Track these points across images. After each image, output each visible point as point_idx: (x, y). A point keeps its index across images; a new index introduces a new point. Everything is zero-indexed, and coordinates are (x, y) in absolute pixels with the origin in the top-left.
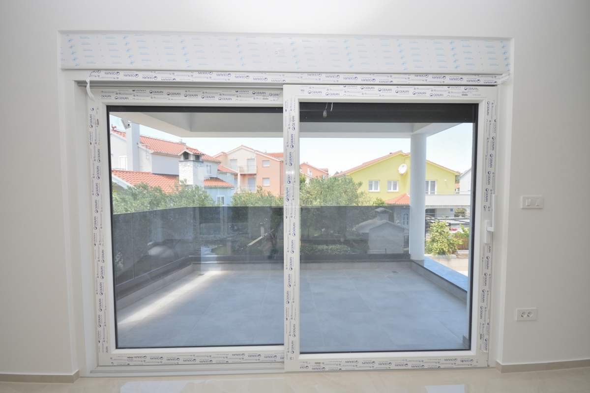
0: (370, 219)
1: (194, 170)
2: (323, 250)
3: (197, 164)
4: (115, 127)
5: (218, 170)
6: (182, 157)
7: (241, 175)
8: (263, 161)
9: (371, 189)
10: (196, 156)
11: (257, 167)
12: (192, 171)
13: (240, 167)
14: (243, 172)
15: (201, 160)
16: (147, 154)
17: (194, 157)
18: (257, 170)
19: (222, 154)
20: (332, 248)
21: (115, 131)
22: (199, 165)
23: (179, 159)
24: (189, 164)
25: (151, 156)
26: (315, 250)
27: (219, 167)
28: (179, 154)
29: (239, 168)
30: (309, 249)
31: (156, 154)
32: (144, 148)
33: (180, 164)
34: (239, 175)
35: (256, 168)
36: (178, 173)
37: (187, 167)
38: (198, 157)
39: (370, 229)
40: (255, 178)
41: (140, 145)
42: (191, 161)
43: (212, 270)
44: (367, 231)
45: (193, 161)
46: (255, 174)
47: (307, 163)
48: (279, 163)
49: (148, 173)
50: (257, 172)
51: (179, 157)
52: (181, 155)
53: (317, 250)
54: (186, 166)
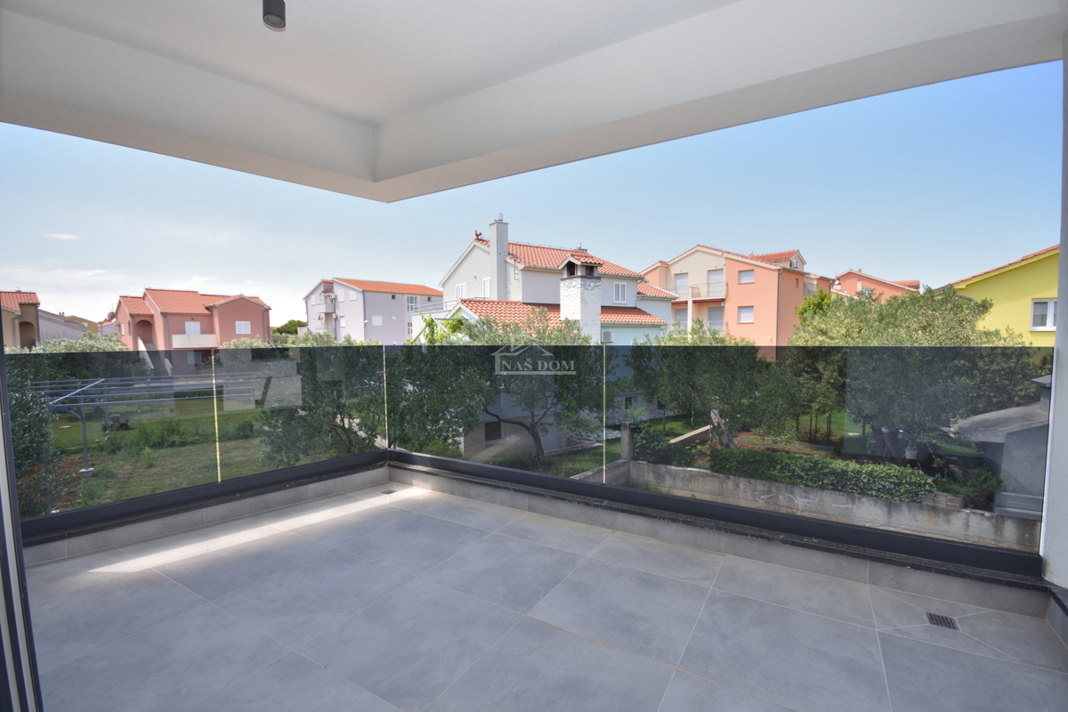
0: (1018, 405)
1: (582, 293)
2: (844, 472)
3: (588, 282)
4: (481, 234)
5: (639, 293)
6: (565, 272)
7: (694, 302)
8: (740, 272)
9: (1043, 323)
10: (587, 267)
11: (727, 285)
12: (579, 296)
13: (693, 288)
14: (699, 295)
15: (595, 275)
16: (516, 272)
17: (584, 270)
18: (727, 291)
19: (659, 265)
20: (871, 472)
21: (480, 240)
22: (592, 284)
23: (560, 277)
24: (574, 284)
25: (520, 273)
26: (822, 468)
27: (641, 287)
28: (561, 267)
29: (690, 289)
30: (807, 465)
31: (527, 270)
32: (512, 261)
33: (562, 284)
34: (690, 305)
35: (724, 288)
36: (559, 300)
37: (572, 289)
38: (590, 269)
39: (1010, 435)
40: (722, 309)
41: (508, 260)
42: (578, 277)
43: (417, 486)
44: (996, 437)
45: (582, 277)
46: (723, 300)
47: (860, 270)
48: (777, 273)
49: (516, 303)
50: (727, 295)
51: (559, 272)
52: (563, 268)
53: (826, 471)
54: (570, 288)
